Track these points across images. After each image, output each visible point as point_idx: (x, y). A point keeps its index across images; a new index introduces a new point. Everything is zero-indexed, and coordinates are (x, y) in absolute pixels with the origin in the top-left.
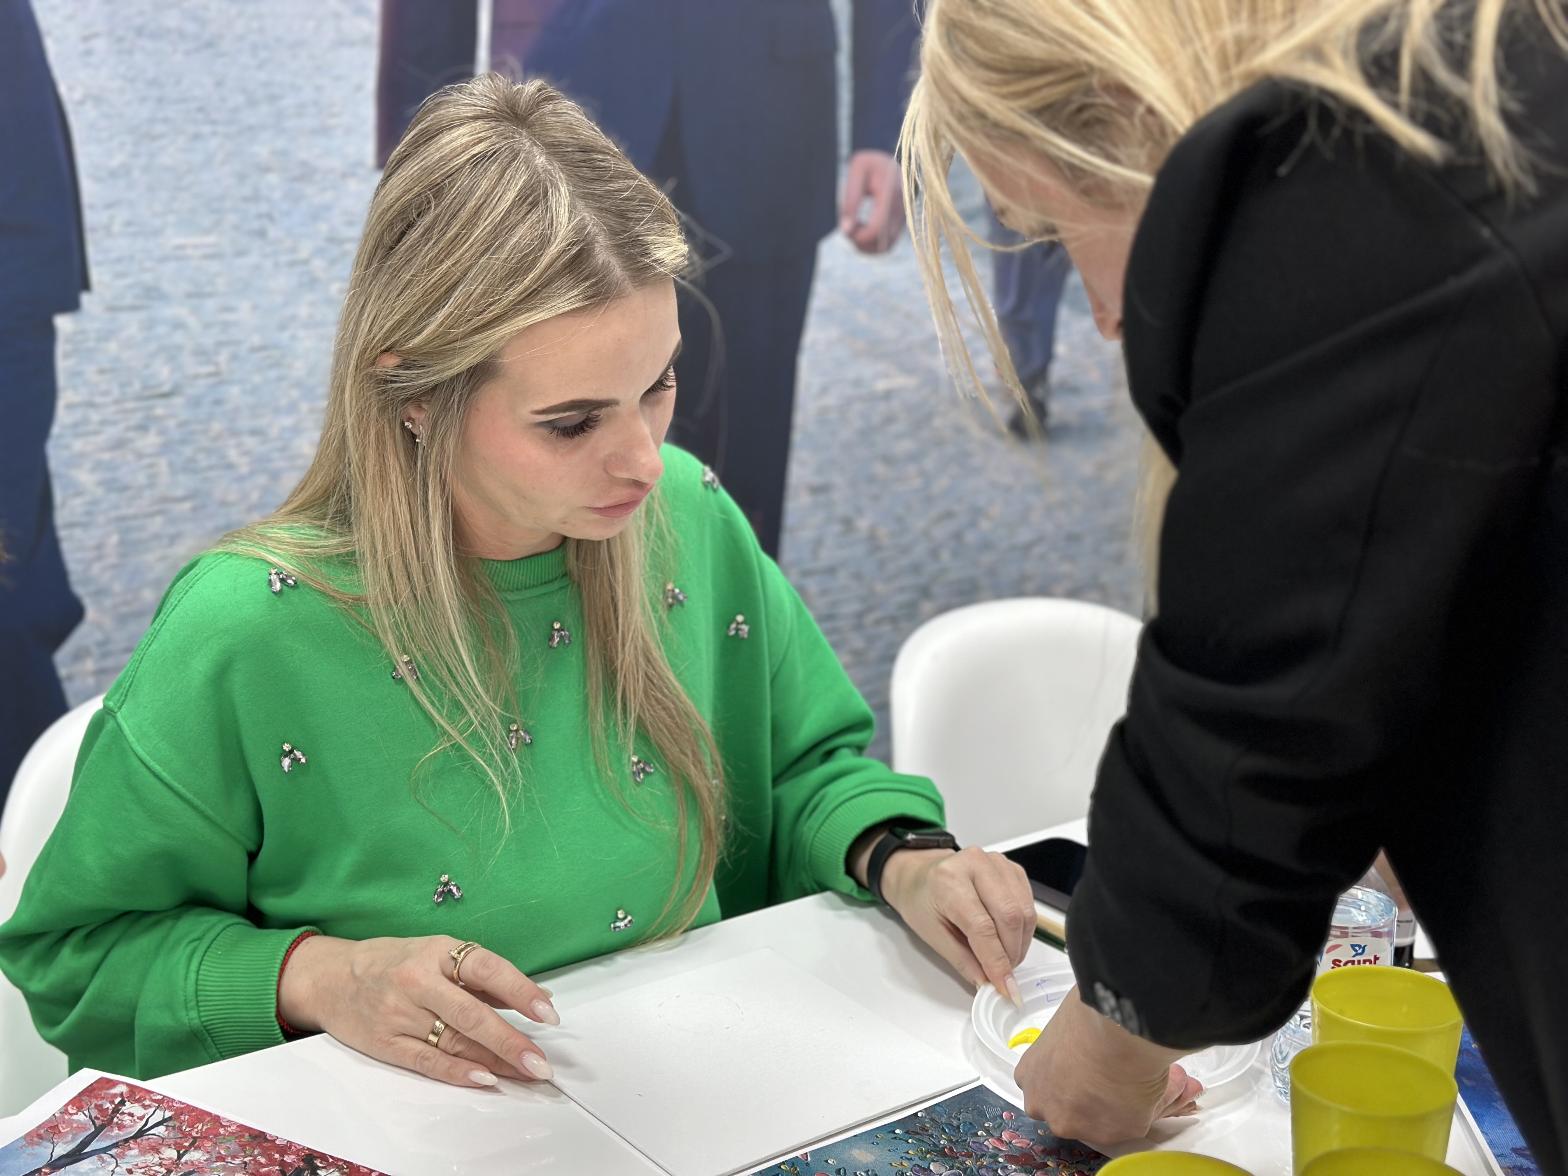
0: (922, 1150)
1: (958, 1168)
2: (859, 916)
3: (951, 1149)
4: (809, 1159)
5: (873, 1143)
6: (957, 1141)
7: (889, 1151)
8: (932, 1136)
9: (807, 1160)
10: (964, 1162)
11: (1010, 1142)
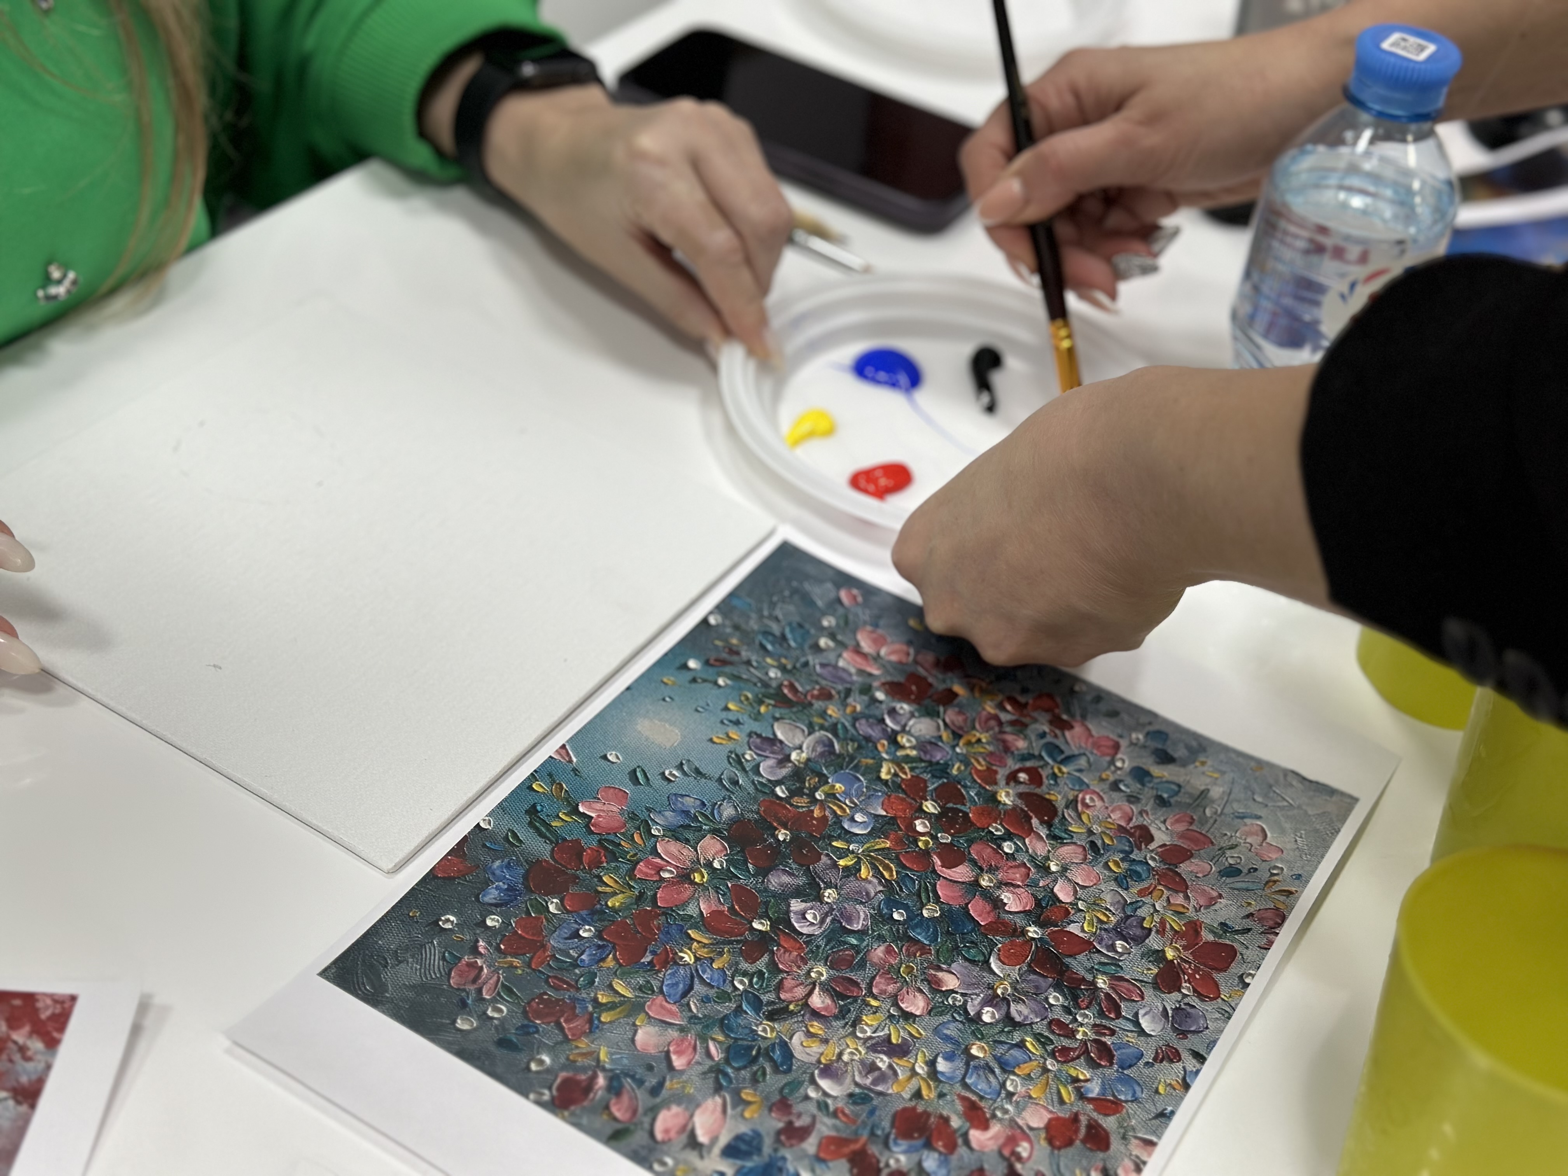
0: (747, 699)
1: (822, 727)
2: (443, 207)
3: (792, 687)
4: (574, 760)
5: (664, 700)
6: (794, 667)
7: (697, 710)
8: (748, 663)
9: (570, 761)
10: (825, 712)
11: (878, 655)
